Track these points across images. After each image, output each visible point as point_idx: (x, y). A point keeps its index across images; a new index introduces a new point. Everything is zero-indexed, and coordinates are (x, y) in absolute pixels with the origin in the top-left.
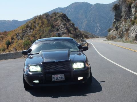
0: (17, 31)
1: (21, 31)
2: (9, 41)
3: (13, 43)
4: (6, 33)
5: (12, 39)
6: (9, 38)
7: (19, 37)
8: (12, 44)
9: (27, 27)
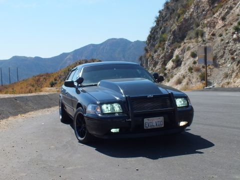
0: (59, 73)
1: (63, 74)
2: (52, 82)
3: (56, 83)
4: (48, 75)
5: (55, 80)
6: (52, 80)
7: (62, 79)
8: (56, 85)
9: (69, 70)
